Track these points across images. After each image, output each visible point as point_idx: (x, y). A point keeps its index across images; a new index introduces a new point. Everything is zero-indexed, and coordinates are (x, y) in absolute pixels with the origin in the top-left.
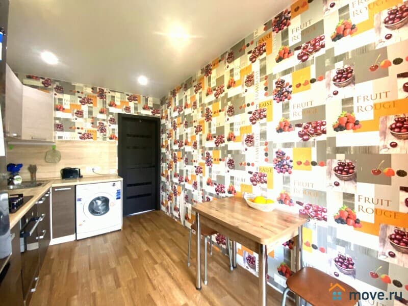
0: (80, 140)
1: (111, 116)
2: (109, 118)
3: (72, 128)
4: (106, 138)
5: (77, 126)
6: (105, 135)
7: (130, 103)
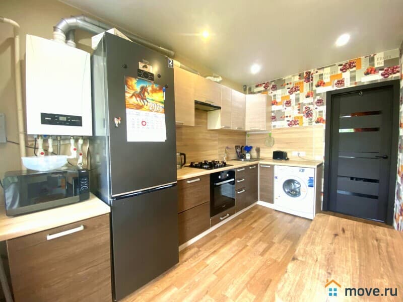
0: (288, 127)
1: (318, 97)
2: (316, 100)
3: (282, 118)
4: (312, 122)
5: (286, 115)
6: (311, 119)
7: (343, 74)
